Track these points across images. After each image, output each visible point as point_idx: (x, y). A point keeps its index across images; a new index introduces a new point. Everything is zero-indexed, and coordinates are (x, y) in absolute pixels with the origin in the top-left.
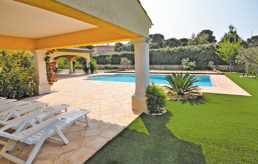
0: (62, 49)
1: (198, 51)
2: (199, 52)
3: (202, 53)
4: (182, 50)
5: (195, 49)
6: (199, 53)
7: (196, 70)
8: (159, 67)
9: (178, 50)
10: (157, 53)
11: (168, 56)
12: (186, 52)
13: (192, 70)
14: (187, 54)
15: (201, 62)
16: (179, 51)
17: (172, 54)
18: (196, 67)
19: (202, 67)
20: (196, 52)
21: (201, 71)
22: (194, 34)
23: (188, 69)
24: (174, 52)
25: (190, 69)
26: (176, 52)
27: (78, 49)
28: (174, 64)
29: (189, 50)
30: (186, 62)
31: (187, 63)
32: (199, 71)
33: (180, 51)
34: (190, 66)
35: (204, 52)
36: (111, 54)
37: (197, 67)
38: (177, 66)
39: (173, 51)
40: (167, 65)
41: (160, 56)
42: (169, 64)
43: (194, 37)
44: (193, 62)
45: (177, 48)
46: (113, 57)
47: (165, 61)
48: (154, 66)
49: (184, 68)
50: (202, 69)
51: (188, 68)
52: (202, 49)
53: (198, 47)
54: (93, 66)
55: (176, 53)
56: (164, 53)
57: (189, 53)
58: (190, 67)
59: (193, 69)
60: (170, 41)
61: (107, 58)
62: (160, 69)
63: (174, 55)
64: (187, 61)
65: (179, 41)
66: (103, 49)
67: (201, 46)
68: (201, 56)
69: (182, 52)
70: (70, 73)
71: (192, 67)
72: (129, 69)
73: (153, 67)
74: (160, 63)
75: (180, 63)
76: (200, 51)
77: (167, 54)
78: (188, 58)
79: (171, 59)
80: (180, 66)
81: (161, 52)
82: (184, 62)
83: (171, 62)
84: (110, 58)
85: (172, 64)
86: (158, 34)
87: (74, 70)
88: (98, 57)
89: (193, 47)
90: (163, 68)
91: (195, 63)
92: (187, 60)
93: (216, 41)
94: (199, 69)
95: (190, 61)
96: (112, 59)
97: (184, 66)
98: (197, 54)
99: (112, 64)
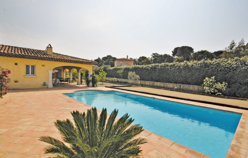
1: (233, 66)
2: (235, 68)
3: (240, 71)
4: (206, 65)
5: (228, 63)
6: (235, 70)
7: (226, 97)
8: (172, 86)
9: (199, 65)
10: (171, 68)
11: (184, 72)
12: (213, 67)
13: (219, 96)
14: (214, 71)
15: (238, 84)
16: (201, 67)
17: (190, 70)
18: (227, 91)
19: (239, 93)
20: (230, 69)
21: (236, 99)
22: (233, 43)
23: (212, 93)
24: (194, 67)
25: (215, 94)
26: (196, 67)
28: (193, 85)
29: (218, 66)
30: (209, 82)
31: (212, 84)
32: (231, 98)
33: (203, 66)
34: (217, 89)
35: (244, 69)
37: (229, 92)
38: (196, 88)
39: (192, 66)
40: (183, 84)
41: (174, 72)
42: (185, 84)
43: (233, 47)
44: (221, 83)
45: (199, 62)
46: (124, 70)
47: (181, 79)
48: (166, 85)
49: (206, 91)
50: (238, 97)
52: (241, 64)
53: (233, 61)
54: (95, 79)
55: (197, 69)
56: (179, 69)
57: (218, 70)
58: (216, 91)
59: (221, 93)
60: (199, 54)
61: (118, 72)
62: (172, 89)
63: (193, 71)
64: (211, 82)
65: (213, 55)
66: (121, 63)
67: (239, 60)
68: (237, 75)
69: (206, 67)
70: (78, 84)
71: (220, 91)
72: (137, 85)
73: (164, 86)
74: (173, 82)
75: (200, 83)
76: (237, 67)
77: (184, 69)
78: (214, 77)
79: (188, 77)
80: (200, 88)
81: (176, 66)
82: (207, 82)
83: (189, 80)
84: (122, 71)
85: (189, 84)
86: (186, 46)
87: (81, 82)
88: (112, 70)
89: (226, 60)
90: (176, 88)
91: (224, 86)
92: (211, 80)
94: (232, 96)
95: (217, 82)
96: (123, 73)
97: (207, 88)
98: (230, 71)
99: (123, 78)
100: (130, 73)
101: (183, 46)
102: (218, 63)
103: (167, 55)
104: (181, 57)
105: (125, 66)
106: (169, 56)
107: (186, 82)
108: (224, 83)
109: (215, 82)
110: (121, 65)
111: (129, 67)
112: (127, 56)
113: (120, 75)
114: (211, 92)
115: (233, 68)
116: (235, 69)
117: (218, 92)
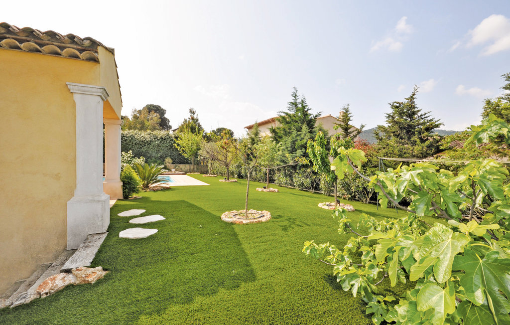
1: (147, 140)
3: (154, 145)
5: (143, 136)
12: (127, 140)
14: (128, 144)
15: (153, 159)
20: (145, 143)
29: (132, 138)
30: (127, 157)
31: (130, 159)
35: (157, 144)
44: (139, 158)
52: (154, 139)
53: (147, 134)
57: (132, 143)
64: (129, 157)
67: (152, 133)
68: (152, 149)
76: (151, 141)
78: (131, 151)
82: (124, 158)
89: (139, 133)
91: (143, 160)
93: (170, 127)
95: (134, 157)
98: (145, 145)
108: (142, 158)
109: (133, 157)
115: (147, 142)
116: (149, 143)
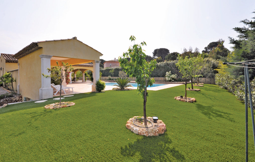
0: (77, 65)
4: (168, 64)
7: (177, 81)
12: (171, 66)
13: (173, 82)
14: (171, 68)
16: (165, 66)
17: (159, 68)
27: (87, 64)
29: (173, 65)
31: (169, 75)
36: (114, 68)
37: (178, 79)
39: (160, 65)
42: (157, 77)
44: (174, 74)
45: (164, 63)
46: (115, 70)
49: (167, 80)
51: (170, 80)
55: (163, 67)
58: (171, 79)
61: (110, 71)
63: (161, 68)
66: (111, 64)
69: (167, 66)
70: (83, 82)
71: (173, 79)
75: (164, 76)
78: (170, 71)
80: (164, 79)
82: (167, 75)
83: (159, 74)
84: (113, 71)
85: (159, 76)
87: (85, 80)
91: (176, 76)
92: (169, 73)
96: (114, 72)
97: (167, 78)
99: (114, 76)
100: (120, 72)
101: (161, 48)
102: (174, 63)
103: (148, 56)
104: (159, 58)
105: (115, 68)
106: (150, 57)
107: (157, 75)
109: (171, 74)
110: (111, 66)
111: (118, 67)
112: (115, 58)
113: (112, 74)
114: (169, 80)
117: (173, 80)
